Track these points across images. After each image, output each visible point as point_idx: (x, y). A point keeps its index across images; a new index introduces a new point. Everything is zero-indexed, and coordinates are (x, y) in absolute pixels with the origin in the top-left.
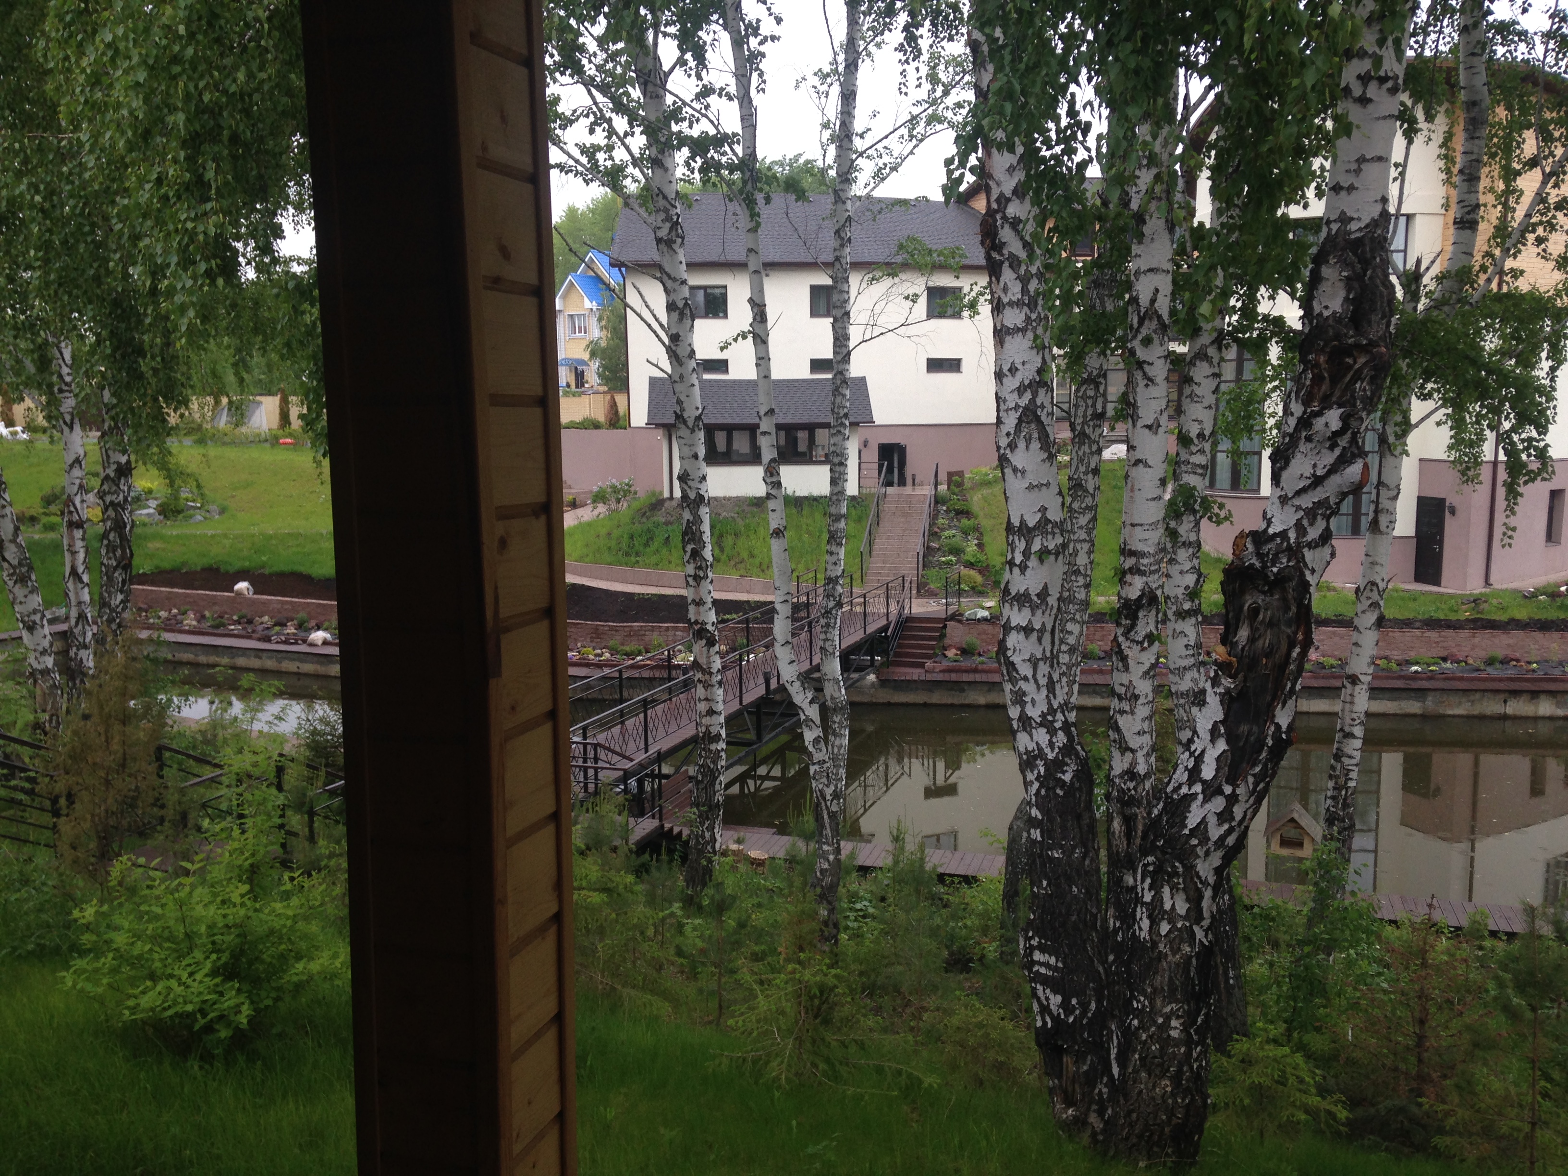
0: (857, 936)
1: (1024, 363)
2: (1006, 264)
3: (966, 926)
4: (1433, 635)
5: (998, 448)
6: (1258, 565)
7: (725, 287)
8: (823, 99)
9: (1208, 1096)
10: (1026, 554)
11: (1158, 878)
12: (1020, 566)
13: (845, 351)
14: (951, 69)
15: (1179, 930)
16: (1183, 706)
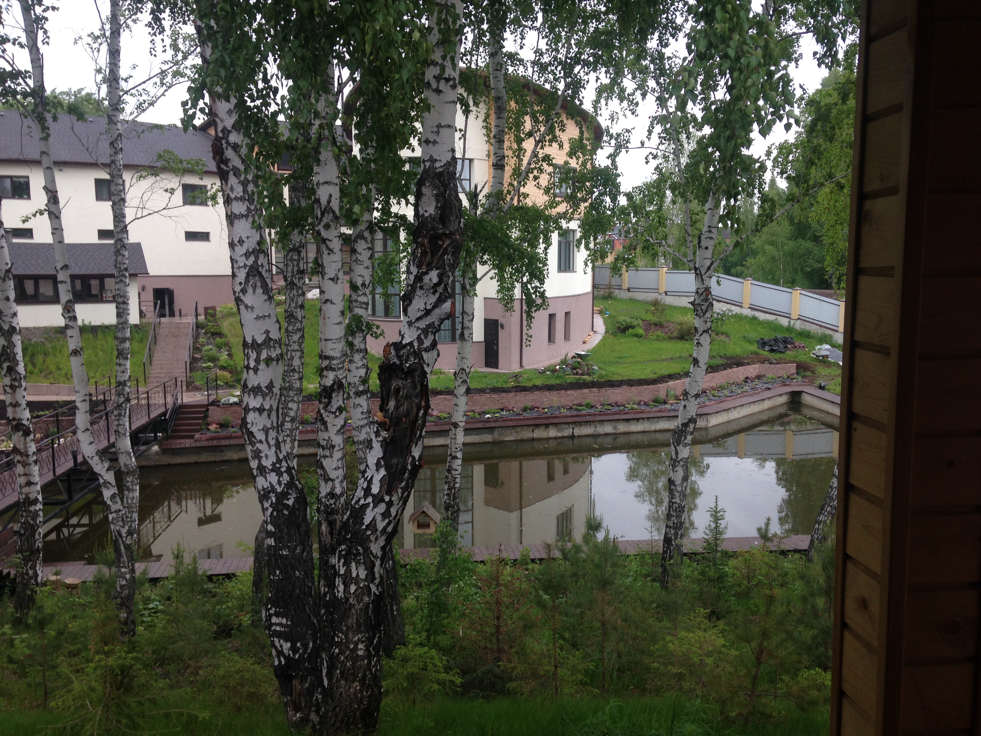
0: (150, 627)
1: (248, 238)
2: (231, 173)
3: (228, 607)
4: (495, 396)
5: (235, 292)
6: (398, 362)
7: (28, 177)
8: (96, 53)
9: (382, 687)
10: (257, 361)
11: (347, 558)
12: (253, 369)
13: (122, 225)
14: (187, 42)
15: (362, 588)
16: (361, 449)
